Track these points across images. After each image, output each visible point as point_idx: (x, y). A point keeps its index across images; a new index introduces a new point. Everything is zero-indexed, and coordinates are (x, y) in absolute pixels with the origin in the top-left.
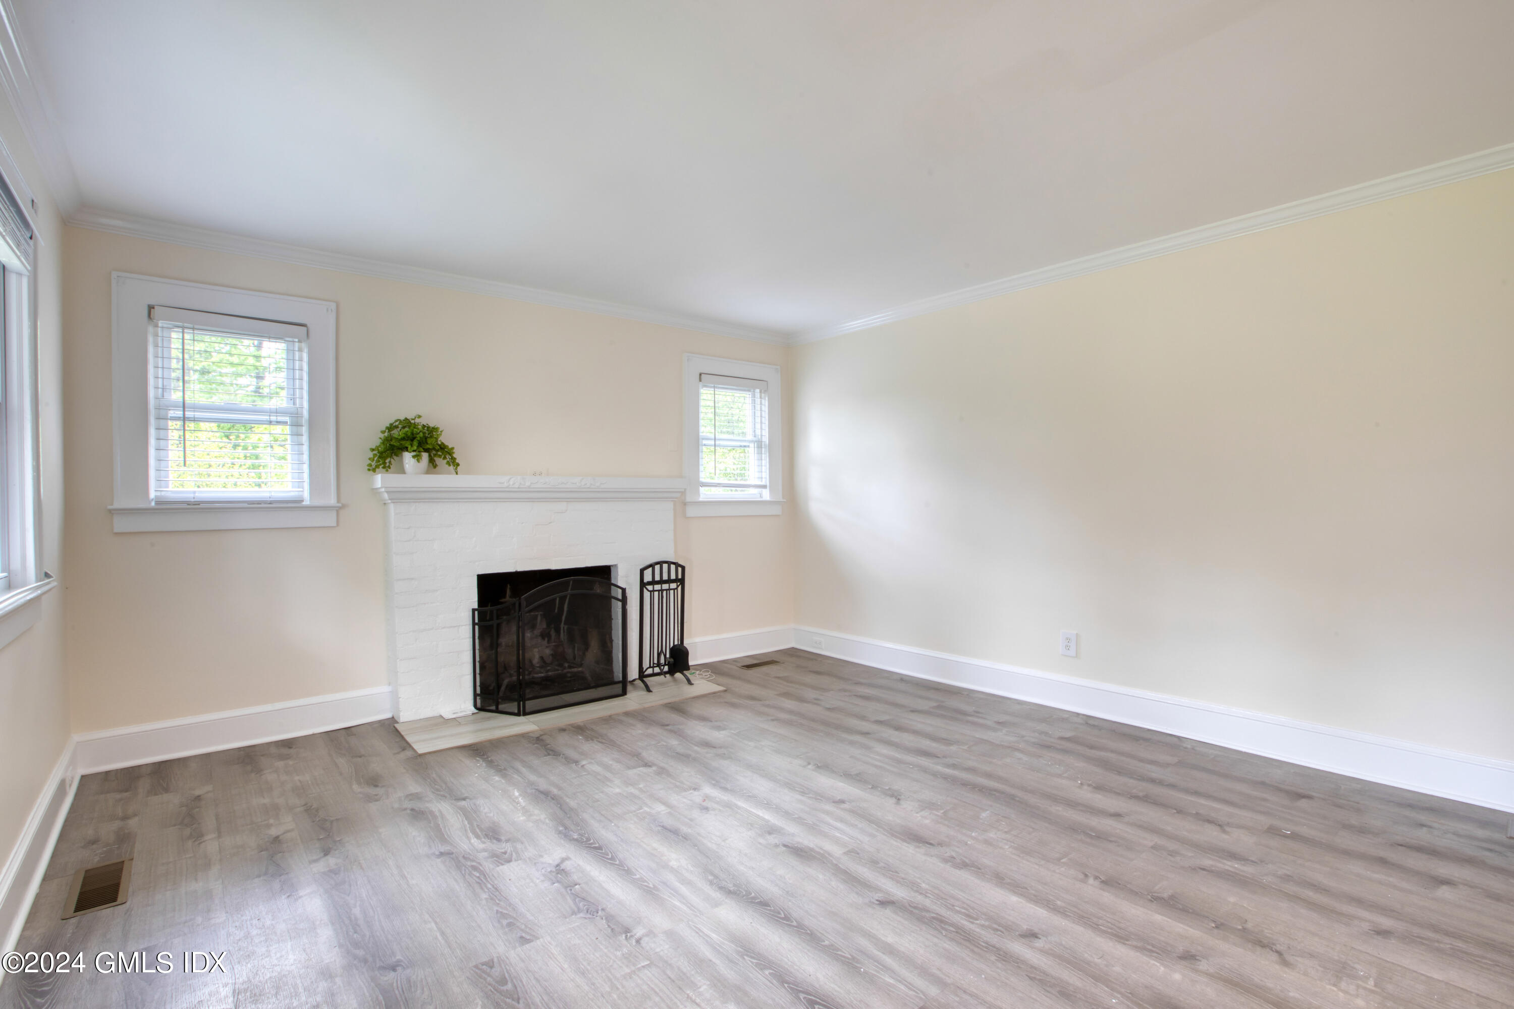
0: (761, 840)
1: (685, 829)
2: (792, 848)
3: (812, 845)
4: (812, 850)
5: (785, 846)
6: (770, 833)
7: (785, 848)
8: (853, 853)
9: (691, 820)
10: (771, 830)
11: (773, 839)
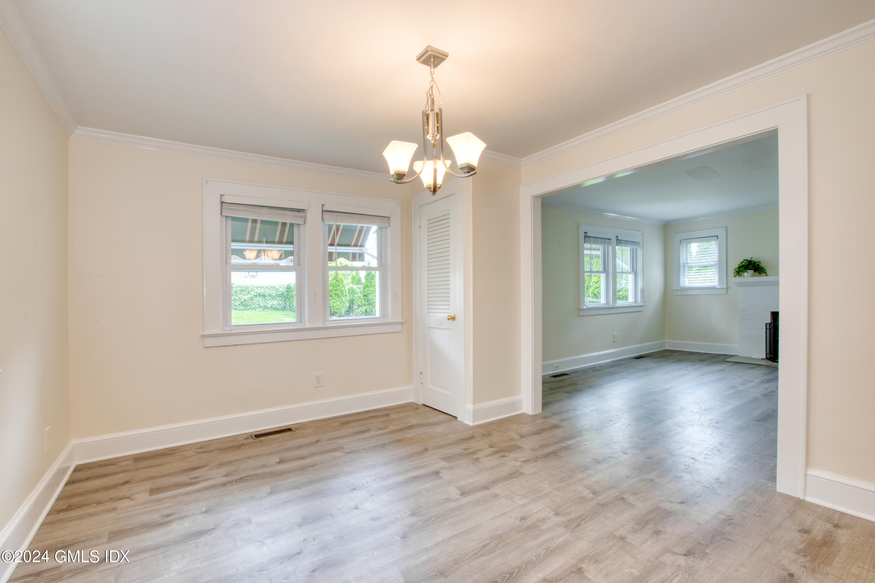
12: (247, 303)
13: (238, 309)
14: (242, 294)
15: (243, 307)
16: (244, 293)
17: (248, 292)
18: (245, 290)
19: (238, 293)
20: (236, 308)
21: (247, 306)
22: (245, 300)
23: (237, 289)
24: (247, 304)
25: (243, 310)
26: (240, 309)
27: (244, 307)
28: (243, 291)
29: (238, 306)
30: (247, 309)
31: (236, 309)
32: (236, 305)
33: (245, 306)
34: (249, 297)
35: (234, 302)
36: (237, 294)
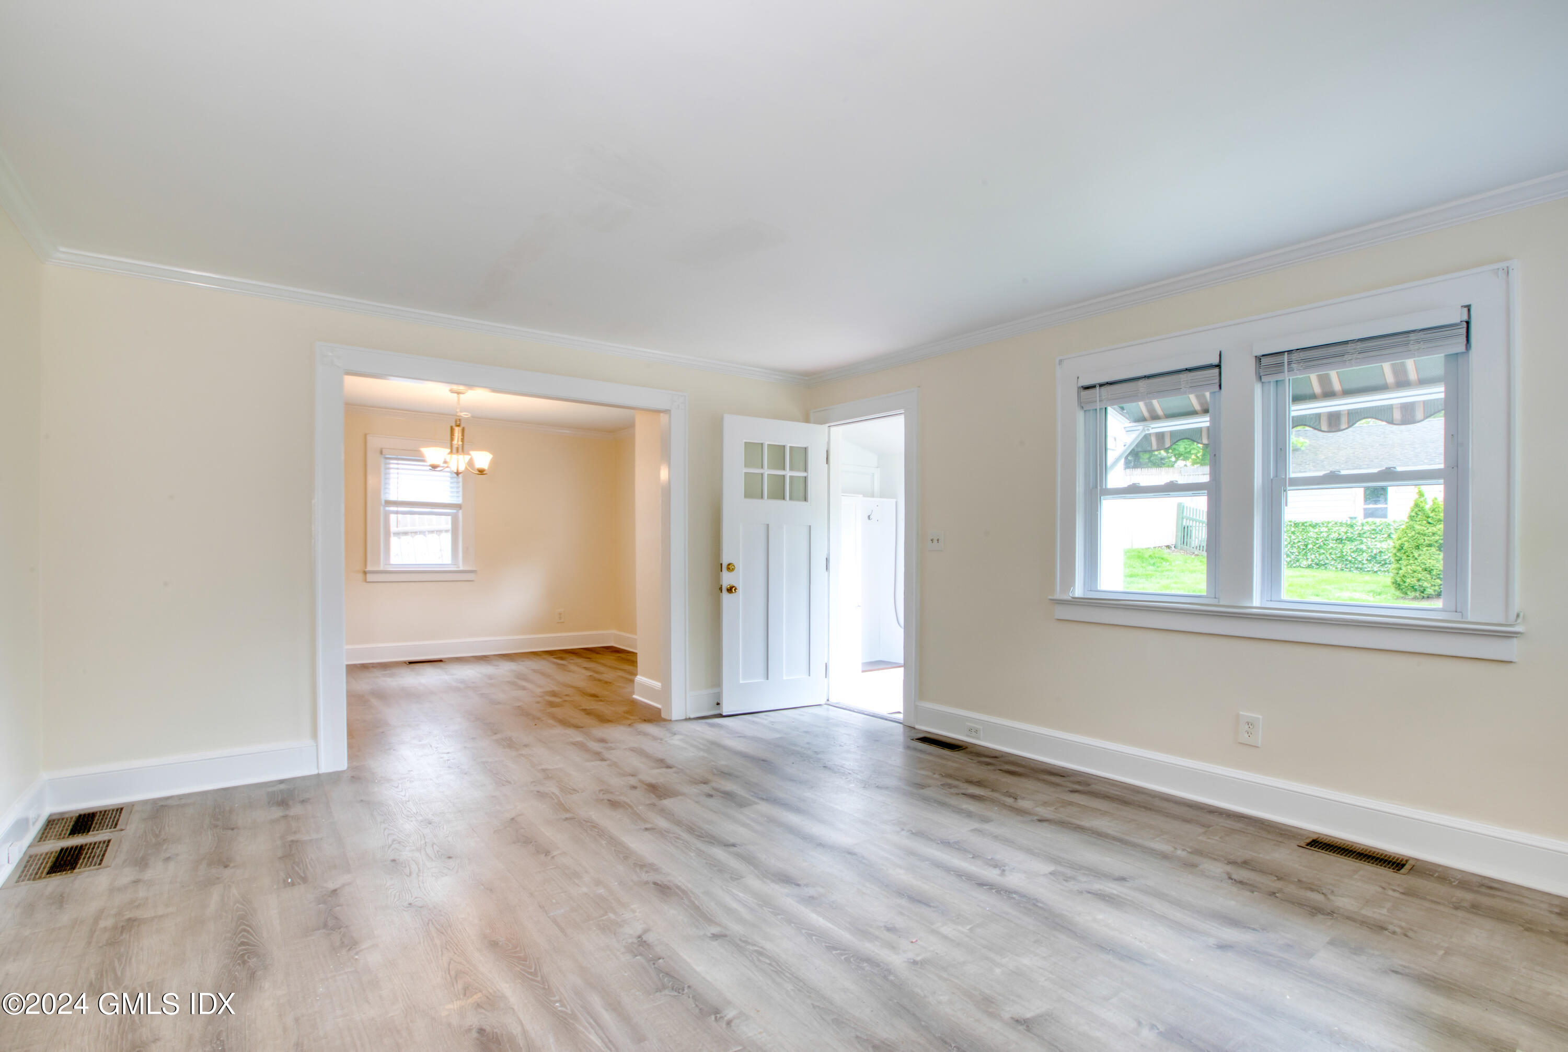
0: (821, 890)
1: (904, 902)
2: (792, 883)
3: (773, 885)
4: (773, 881)
5: (798, 885)
6: (812, 898)
7: (799, 883)
8: (736, 877)
9: (901, 913)
10: (810, 901)
11: (811, 891)
12: (1387, 557)
13: (1366, 570)
14: (1373, 538)
15: (1375, 565)
16: (1378, 536)
17: (1389, 536)
18: (1381, 531)
19: (1365, 535)
20: (1360, 566)
21: (1386, 564)
22: (1380, 552)
23: (1363, 529)
24: (1384, 560)
25: (1376, 572)
26: (1369, 569)
27: (1379, 567)
28: (1377, 533)
29: (1367, 564)
30: (1386, 569)
31: (1361, 569)
32: (1360, 562)
33: (1380, 563)
34: (1389, 545)
35: (1356, 554)
36: (1365, 540)
